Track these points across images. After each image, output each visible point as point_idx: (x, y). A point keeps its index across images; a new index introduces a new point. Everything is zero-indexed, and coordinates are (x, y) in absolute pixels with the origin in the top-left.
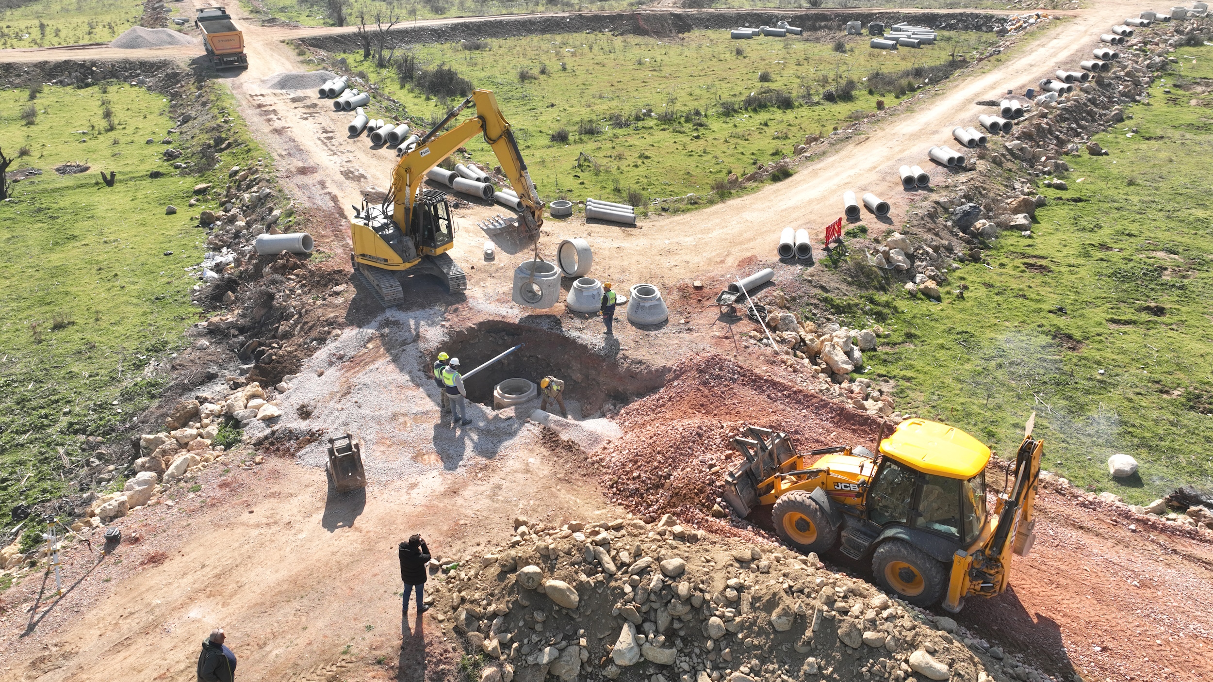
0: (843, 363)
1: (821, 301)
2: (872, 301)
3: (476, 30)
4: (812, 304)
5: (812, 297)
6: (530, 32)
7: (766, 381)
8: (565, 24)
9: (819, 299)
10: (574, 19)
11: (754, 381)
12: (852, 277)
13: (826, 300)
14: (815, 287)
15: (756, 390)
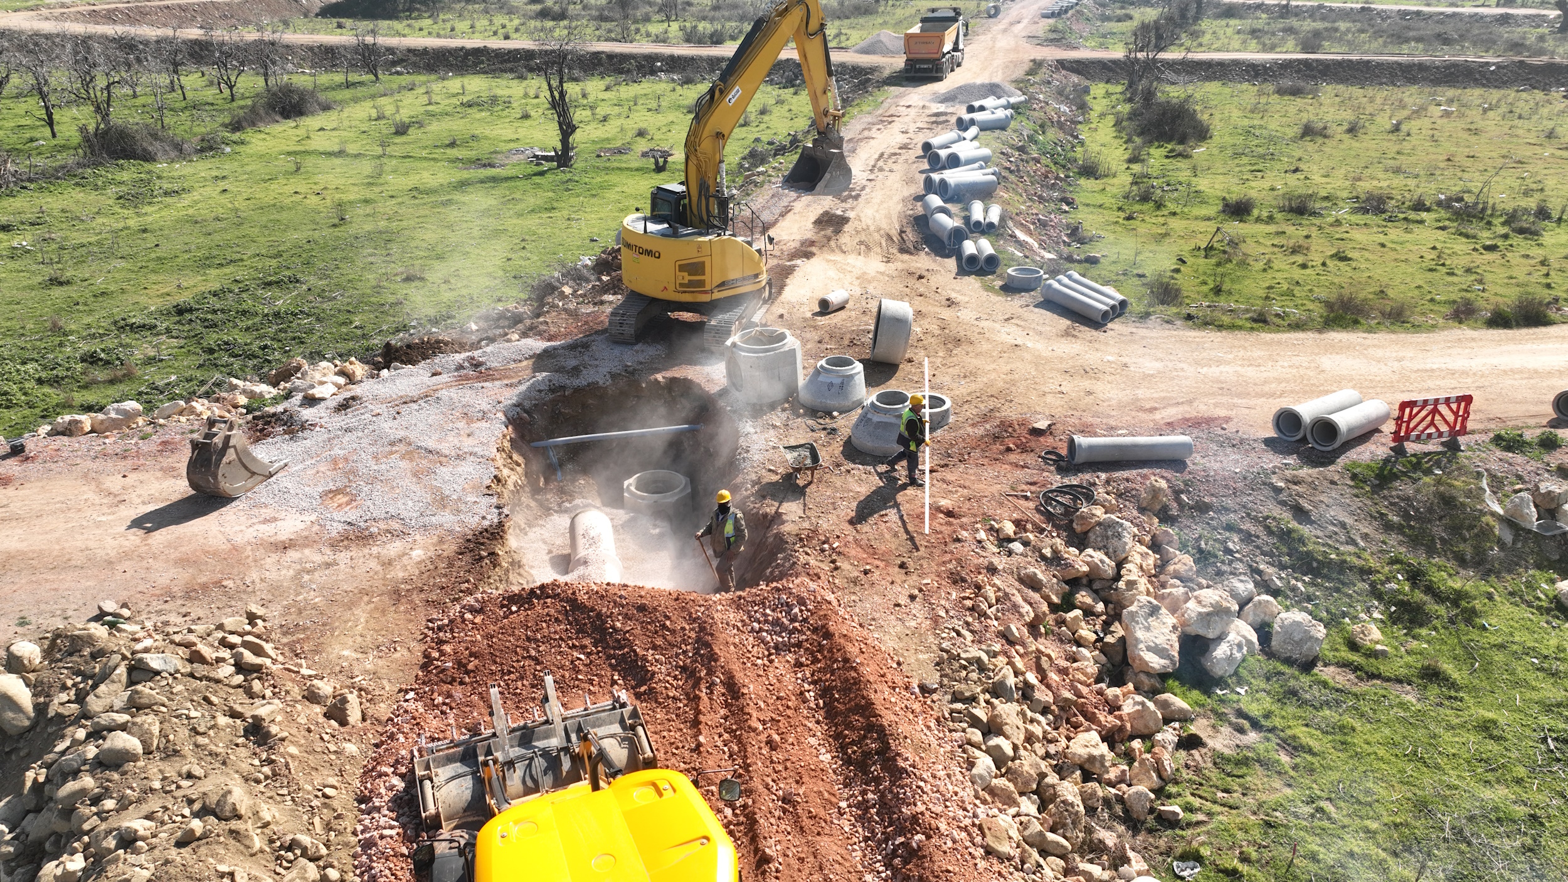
0: (1149, 649)
1: (1270, 532)
2: (1415, 576)
3: (1320, 72)
4: (1240, 531)
5: (1256, 519)
6: (1412, 81)
8: (1483, 75)
9: (1267, 528)
10: (1504, 67)
12: (1406, 516)
13: (1286, 536)
14: (1283, 503)
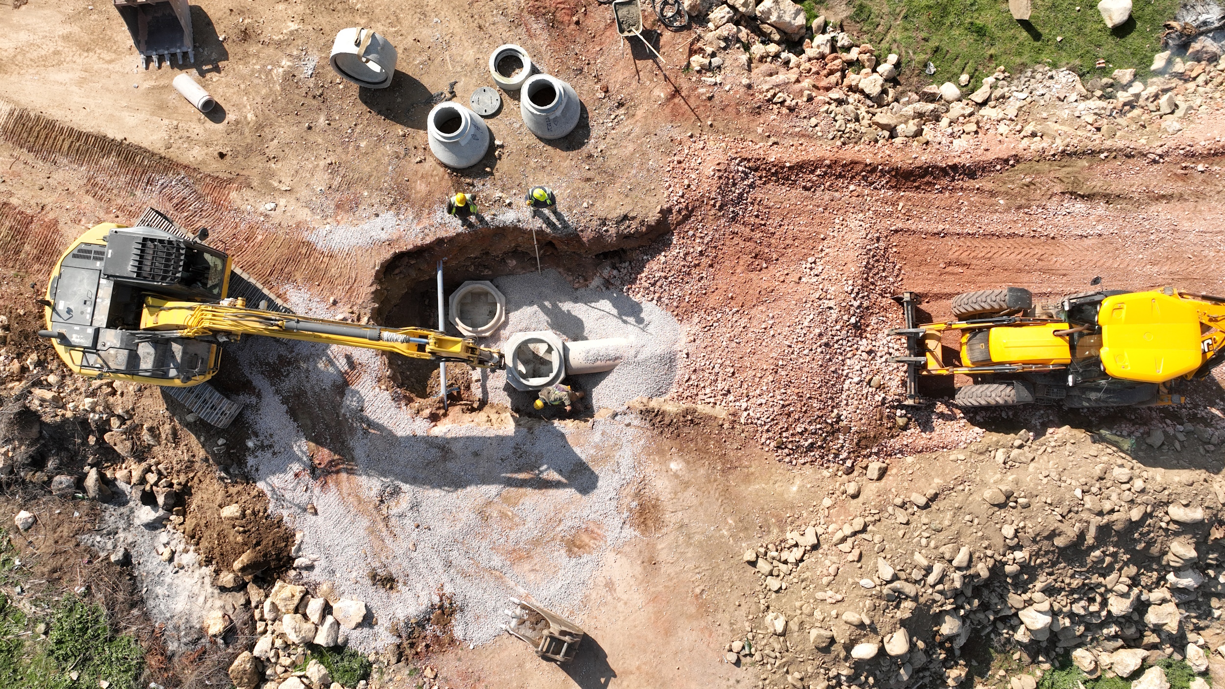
7: (790, 168)
11: (775, 174)
15: (783, 184)
